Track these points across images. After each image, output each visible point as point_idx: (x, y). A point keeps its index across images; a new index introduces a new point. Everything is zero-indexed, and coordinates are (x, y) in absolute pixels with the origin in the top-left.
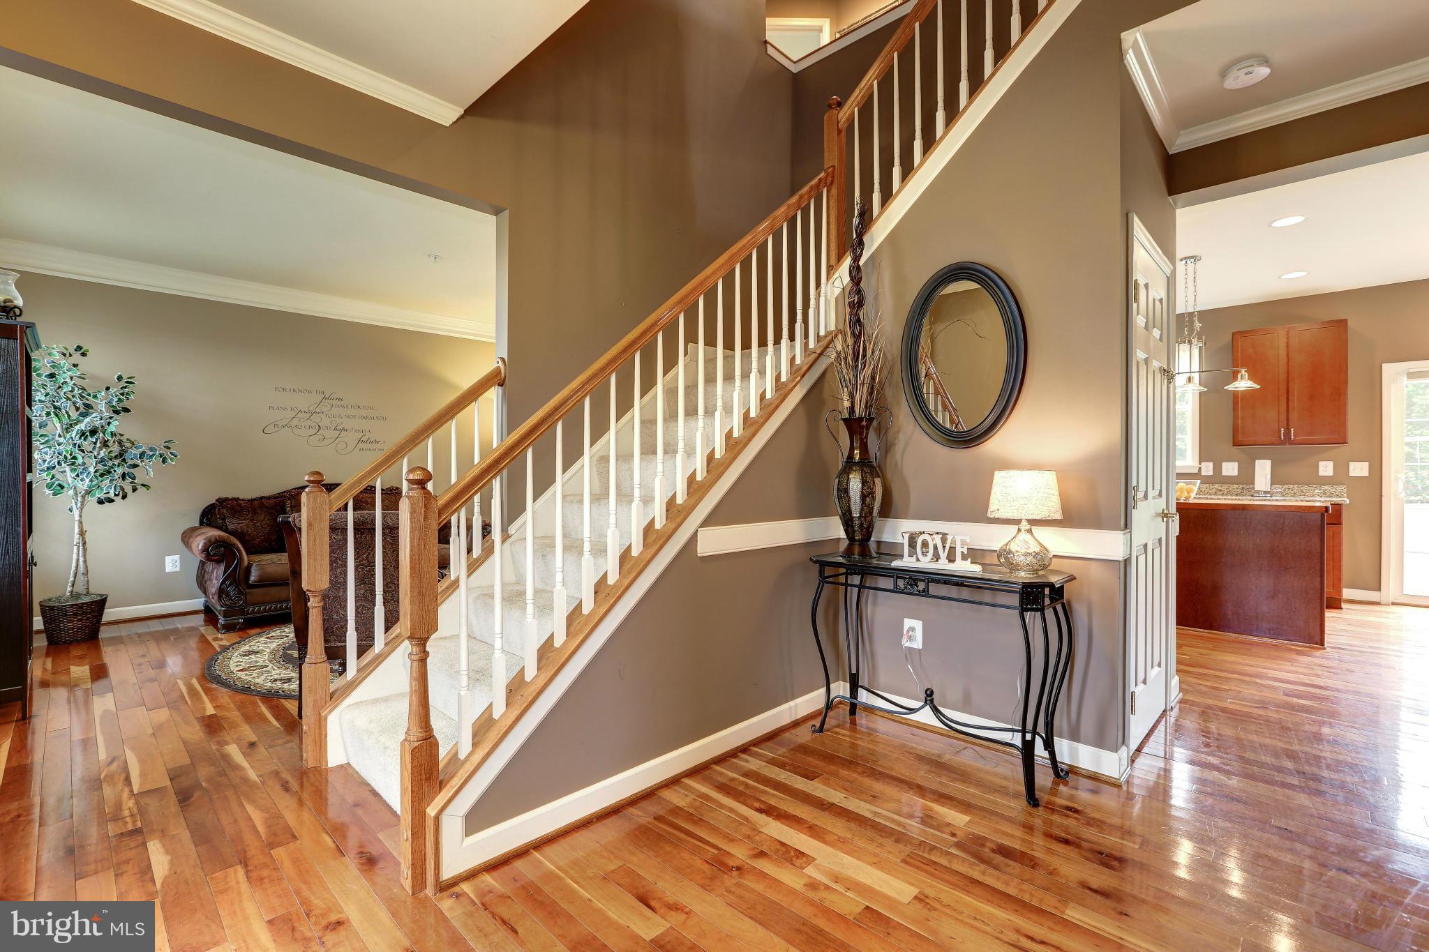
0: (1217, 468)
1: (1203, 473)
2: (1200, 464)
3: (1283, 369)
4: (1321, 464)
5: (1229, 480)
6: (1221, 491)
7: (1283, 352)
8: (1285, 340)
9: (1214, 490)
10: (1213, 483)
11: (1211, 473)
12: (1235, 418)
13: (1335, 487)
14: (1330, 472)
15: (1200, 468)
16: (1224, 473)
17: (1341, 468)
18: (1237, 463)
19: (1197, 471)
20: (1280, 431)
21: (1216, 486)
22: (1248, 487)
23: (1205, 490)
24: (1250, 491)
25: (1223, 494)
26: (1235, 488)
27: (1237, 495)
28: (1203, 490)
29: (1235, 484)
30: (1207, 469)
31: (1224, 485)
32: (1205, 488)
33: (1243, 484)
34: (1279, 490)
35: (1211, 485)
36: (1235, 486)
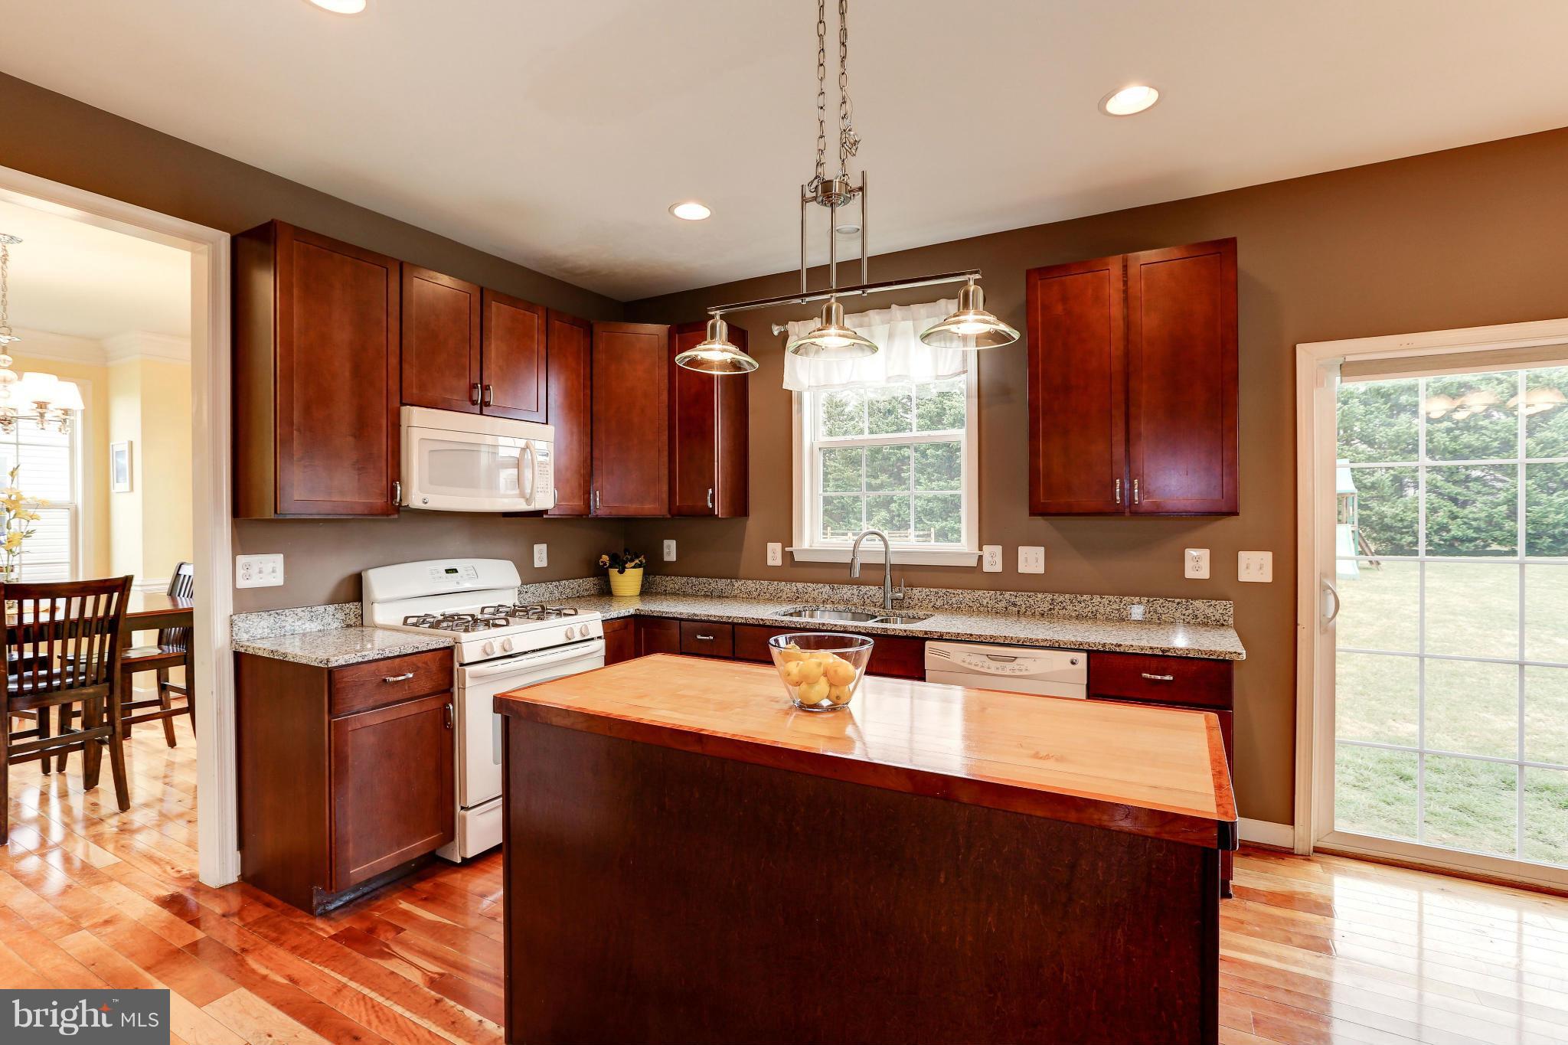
0: (1010, 558)
1: (987, 568)
2: (981, 549)
3: (1117, 348)
4: (1191, 553)
5: (1031, 584)
6: (1015, 605)
7: (1116, 311)
8: (1121, 285)
9: (1003, 604)
10: (1002, 590)
11: (998, 568)
12: (1034, 453)
13: (1213, 602)
14: (1204, 573)
15: (980, 558)
16: (1022, 568)
17: (1225, 563)
18: (1043, 549)
19: (973, 563)
20: (1114, 485)
21: (1007, 595)
22: (1061, 598)
23: (987, 603)
24: (1064, 608)
25: (1019, 611)
26: (1042, 601)
27: (1043, 614)
28: (985, 603)
29: (1040, 592)
30: (993, 559)
31: (1020, 593)
32: (988, 599)
33: (1053, 592)
34: (1115, 606)
35: (998, 593)
36: (1040, 596)
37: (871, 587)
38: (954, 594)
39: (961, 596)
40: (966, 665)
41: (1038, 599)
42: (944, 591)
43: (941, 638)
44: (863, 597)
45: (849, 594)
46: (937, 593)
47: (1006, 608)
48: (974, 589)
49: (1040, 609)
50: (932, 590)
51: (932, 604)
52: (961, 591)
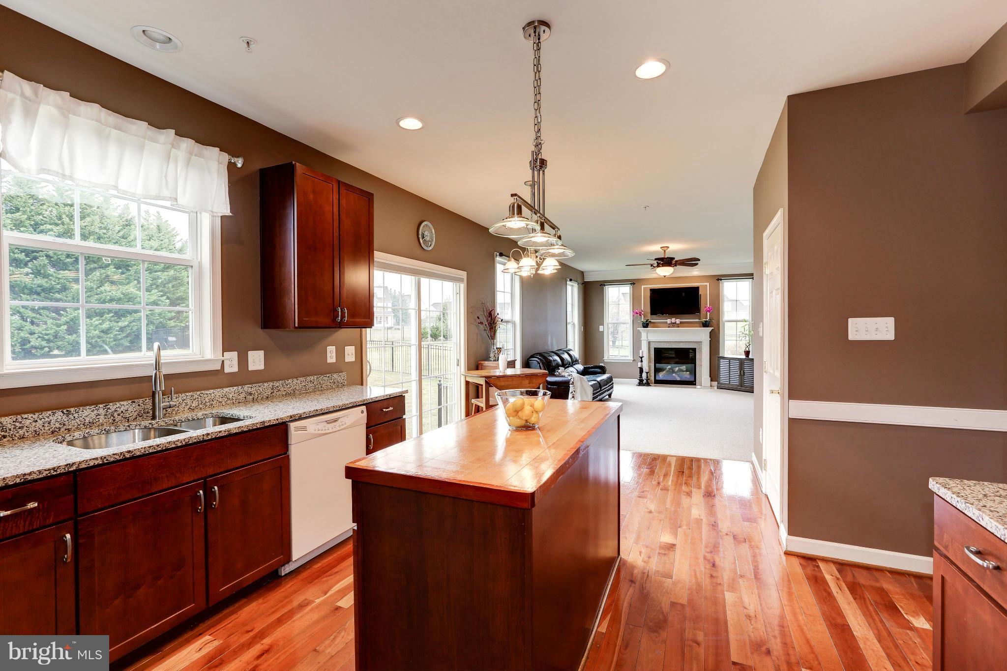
0: (243, 361)
1: (227, 370)
2: (223, 356)
4: (329, 349)
5: (257, 378)
6: (251, 394)
8: (337, 197)
9: (243, 395)
10: (241, 385)
11: (235, 369)
13: (340, 374)
14: (334, 359)
15: (223, 362)
16: (251, 368)
17: (341, 353)
18: (262, 351)
19: (219, 367)
20: (336, 310)
21: (246, 388)
22: (278, 384)
23: (233, 397)
24: (279, 390)
25: (253, 398)
26: (266, 388)
27: (268, 397)
28: (231, 397)
29: (265, 382)
30: (231, 362)
31: (254, 385)
32: (233, 393)
33: (272, 381)
34: (303, 384)
35: (240, 387)
36: (266, 384)
37: (122, 403)
38: (207, 394)
39: (213, 395)
40: (316, 432)
41: (265, 387)
42: (198, 393)
43: (301, 418)
44: (112, 416)
45: (93, 415)
46: (192, 396)
47: (245, 398)
48: (222, 387)
49: (266, 394)
50: (187, 394)
51: (188, 407)
52: (212, 391)
